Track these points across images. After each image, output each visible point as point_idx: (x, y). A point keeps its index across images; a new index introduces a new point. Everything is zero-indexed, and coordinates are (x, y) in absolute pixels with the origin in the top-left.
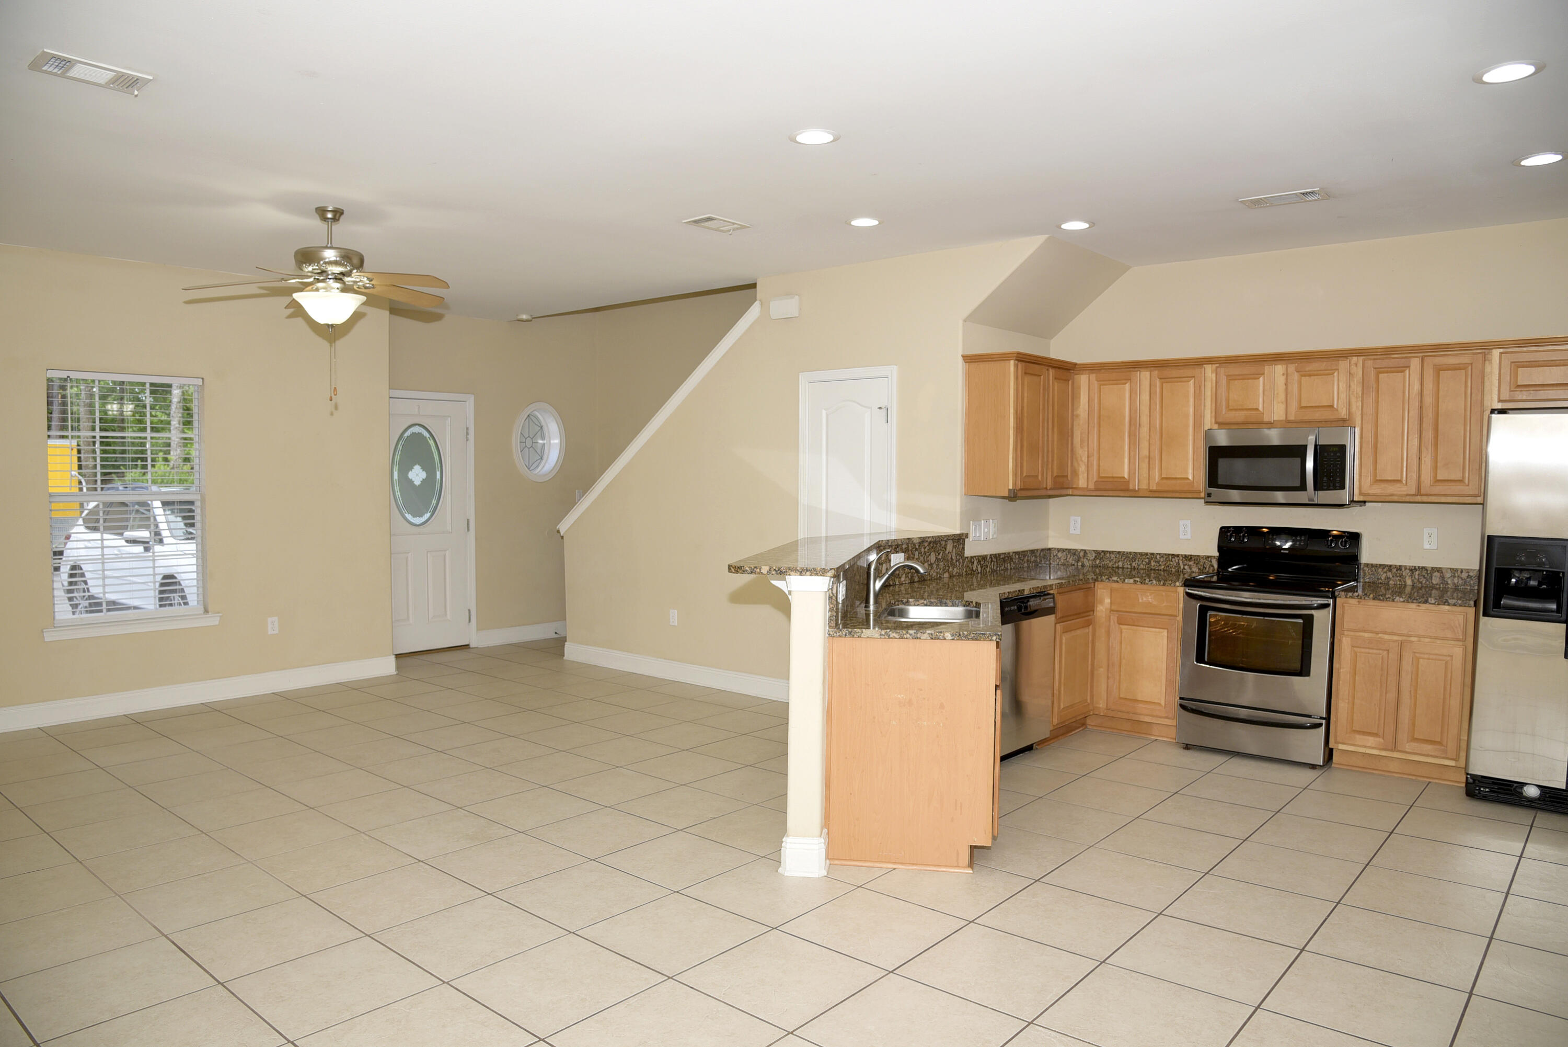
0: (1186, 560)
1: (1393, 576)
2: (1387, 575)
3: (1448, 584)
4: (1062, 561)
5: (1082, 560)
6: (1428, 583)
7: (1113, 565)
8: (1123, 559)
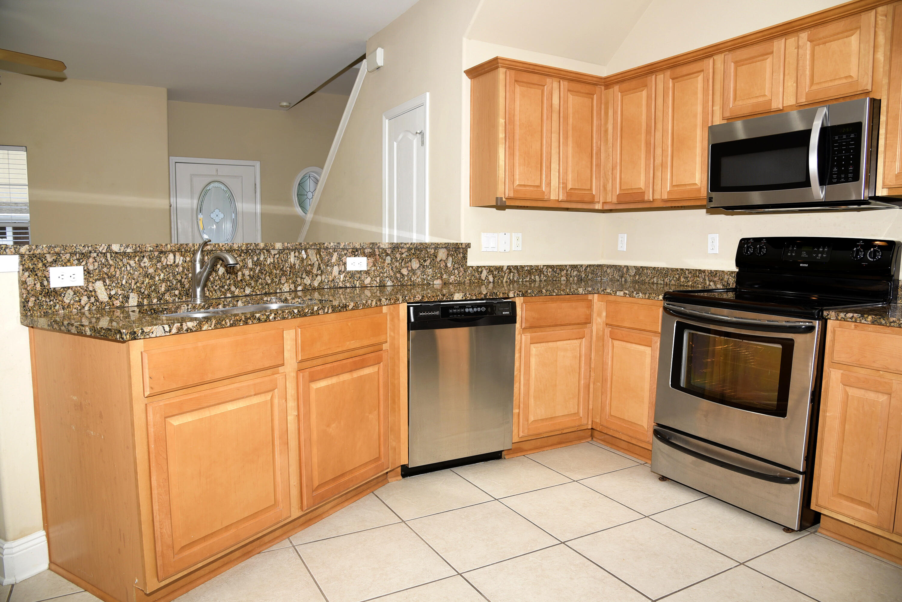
0: (712, 276)
4: (610, 277)
5: (625, 276)
7: (649, 280)
8: (657, 275)
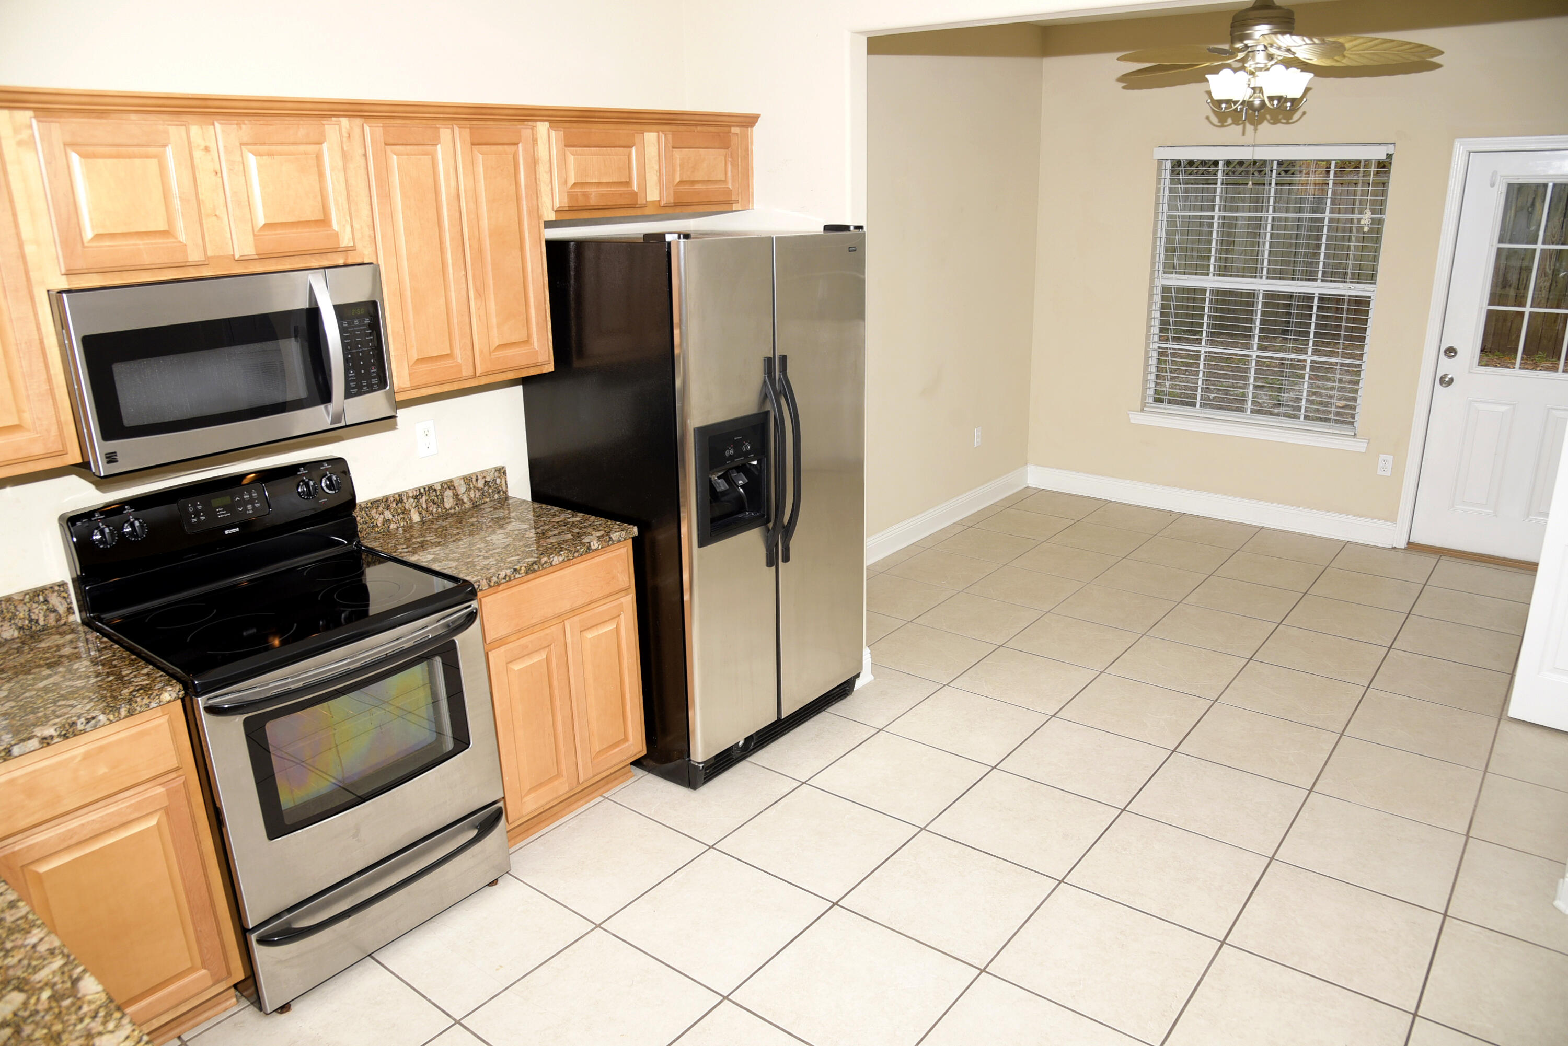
1: (393, 516)
2: (384, 518)
3: (464, 503)
6: (440, 510)
